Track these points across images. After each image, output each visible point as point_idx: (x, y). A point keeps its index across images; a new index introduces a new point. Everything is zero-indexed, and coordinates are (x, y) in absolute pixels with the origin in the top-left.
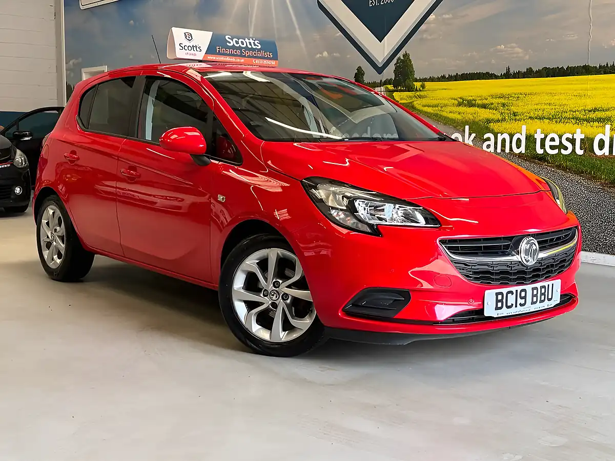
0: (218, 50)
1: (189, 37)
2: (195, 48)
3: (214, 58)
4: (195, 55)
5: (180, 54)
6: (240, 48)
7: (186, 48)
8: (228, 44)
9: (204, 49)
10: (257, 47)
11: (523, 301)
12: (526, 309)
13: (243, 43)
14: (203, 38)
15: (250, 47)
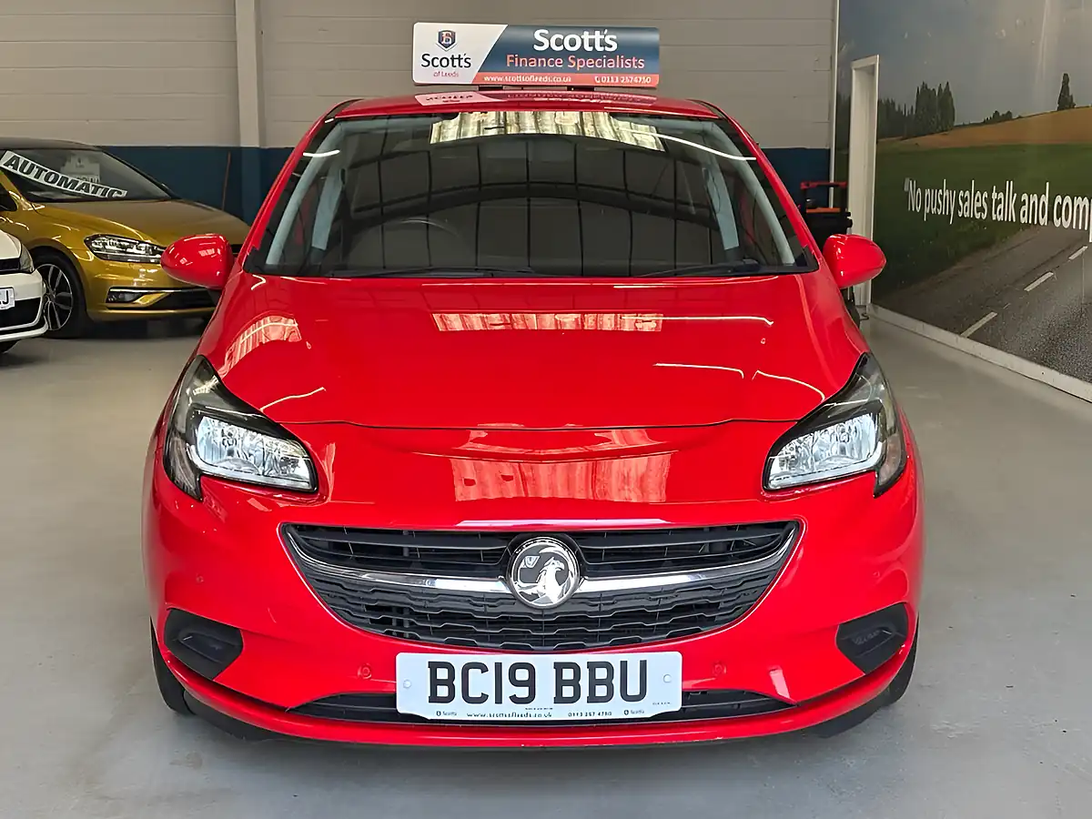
0: (509, 61)
1: (447, 40)
2: (456, 62)
3: (501, 79)
4: (455, 75)
5: (421, 75)
6: (565, 53)
7: (437, 62)
8: (536, 48)
9: (477, 63)
10: (607, 49)
11: (523, 692)
12: (538, 712)
13: (573, 43)
14: (479, 39)
15: (591, 49)
